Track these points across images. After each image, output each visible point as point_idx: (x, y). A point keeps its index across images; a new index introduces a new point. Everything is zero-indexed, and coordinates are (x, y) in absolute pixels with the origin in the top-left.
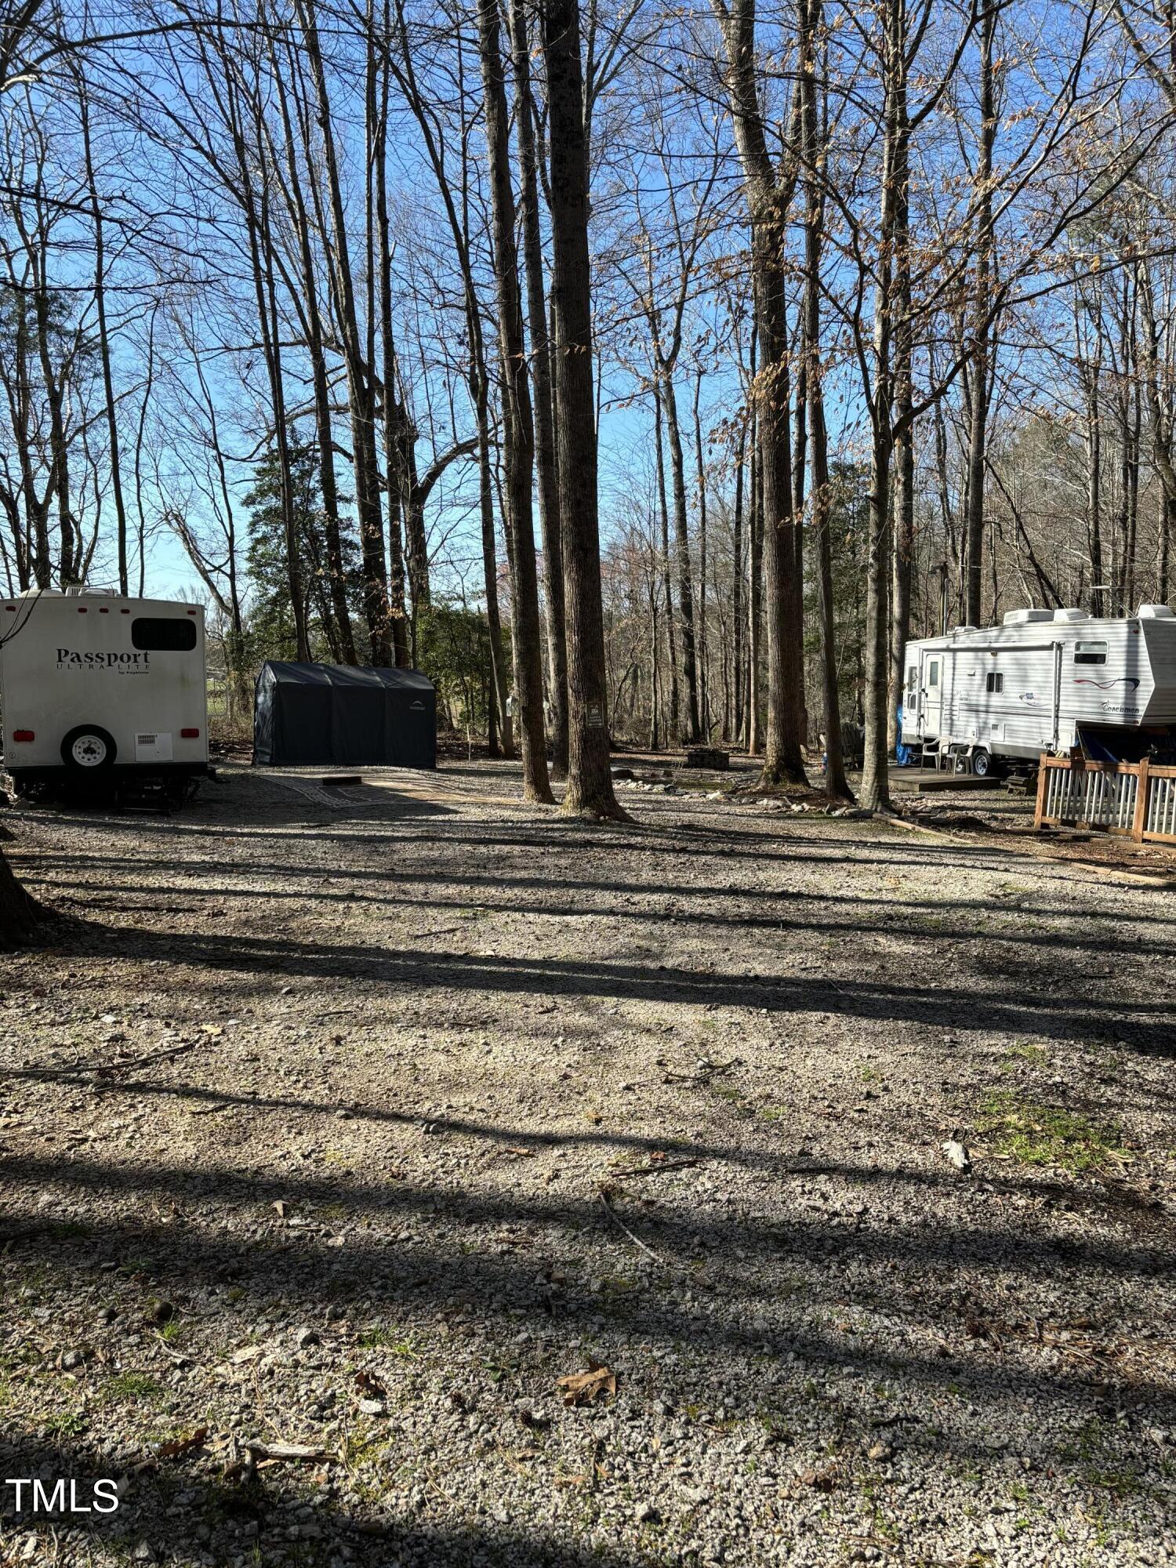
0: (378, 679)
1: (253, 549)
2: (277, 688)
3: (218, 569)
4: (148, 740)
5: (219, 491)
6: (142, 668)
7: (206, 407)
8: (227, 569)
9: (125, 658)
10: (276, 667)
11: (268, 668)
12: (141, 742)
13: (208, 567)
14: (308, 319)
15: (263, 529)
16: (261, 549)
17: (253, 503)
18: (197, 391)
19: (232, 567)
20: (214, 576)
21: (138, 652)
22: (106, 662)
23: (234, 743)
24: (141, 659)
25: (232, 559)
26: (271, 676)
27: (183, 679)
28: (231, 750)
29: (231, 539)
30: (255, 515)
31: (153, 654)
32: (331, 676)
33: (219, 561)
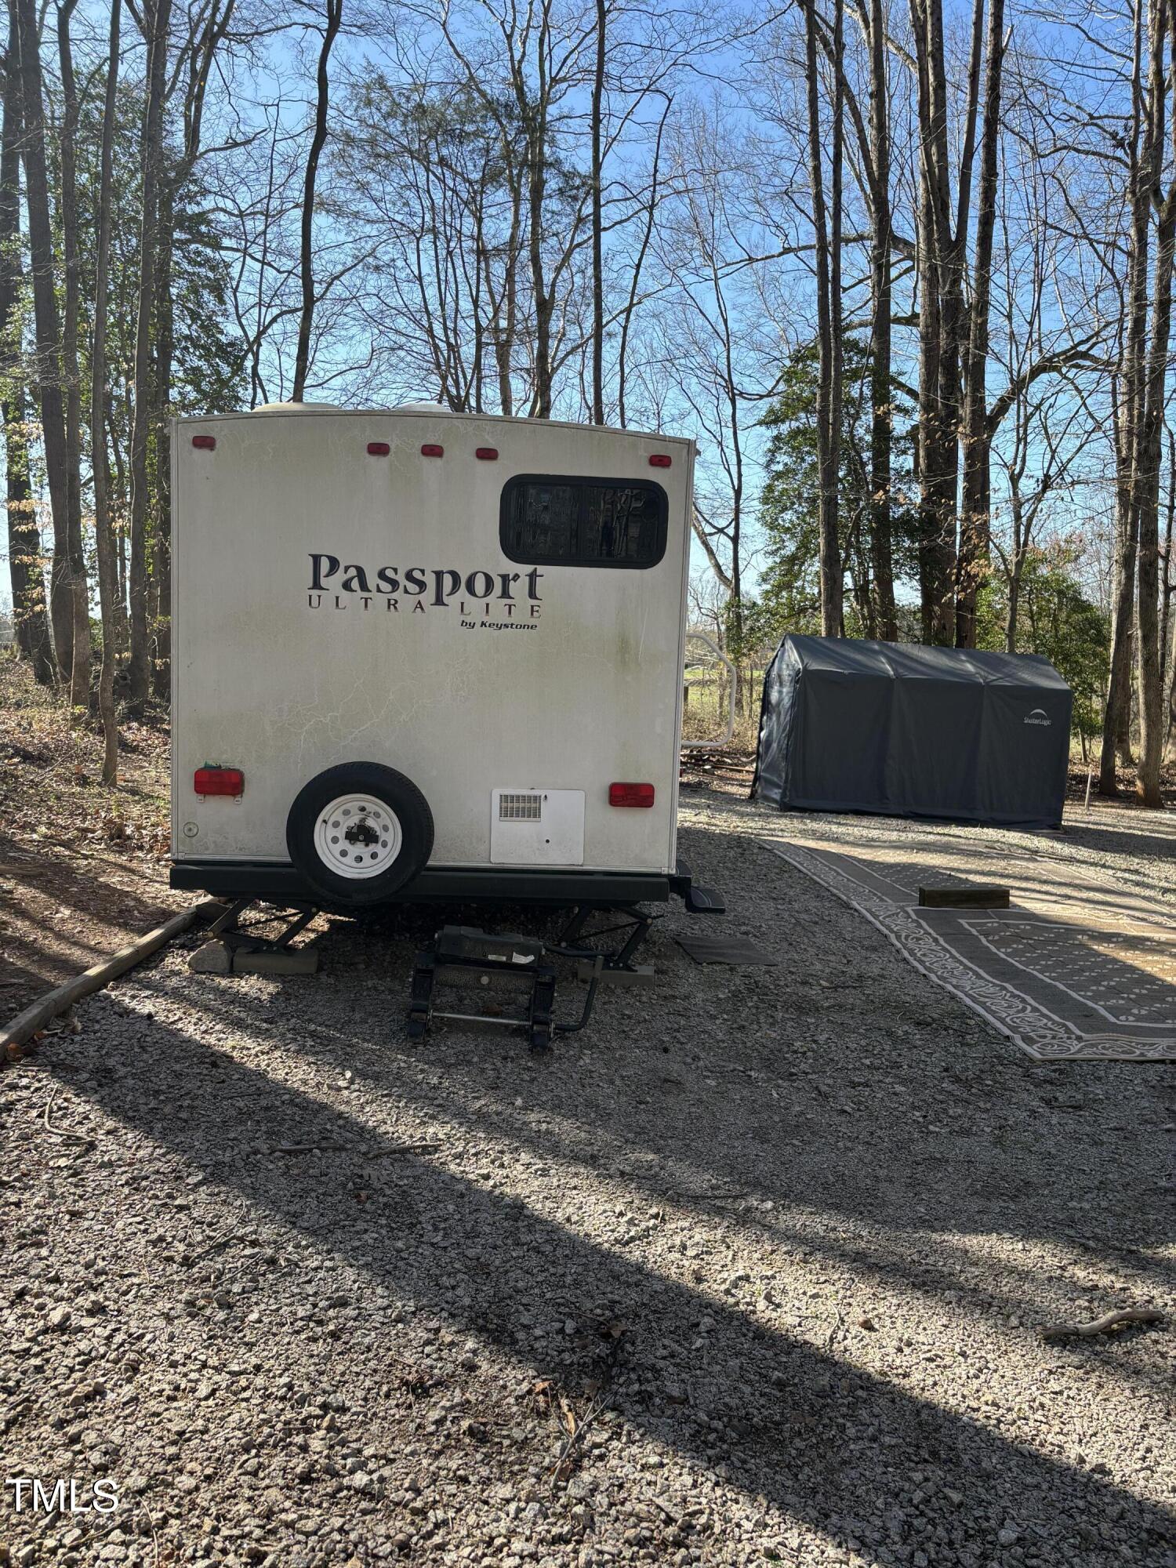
0: (970, 667)
1: (770, 488)
2: (804, 680)
3: (721, 531)
4: (523, 807)
5: (728, 432)
6: (521, 615)
7: (721, 328)
8: (731, 531)
9: (480, 585)
10: (805, 644)
11: (789, 644)
12: (506, 813)
13: (708, 529)
14: (873, 156)
15: (784, 459)
16: (780, 486)
17: (776, 422)
18: (712, 310)
19: (737, 528)
20: (713, 541)
21: (512, 567)
22: (429, 595)
23: (723, 754)
24: (519, 588)
25: (737, 519)
26: (793, 656)
27: (624, 649)
28: (718, 765)
29: (738, 493)
30: (777, 438)
31: (551, 575)
32: (891, 661)
33: (721, 523)
